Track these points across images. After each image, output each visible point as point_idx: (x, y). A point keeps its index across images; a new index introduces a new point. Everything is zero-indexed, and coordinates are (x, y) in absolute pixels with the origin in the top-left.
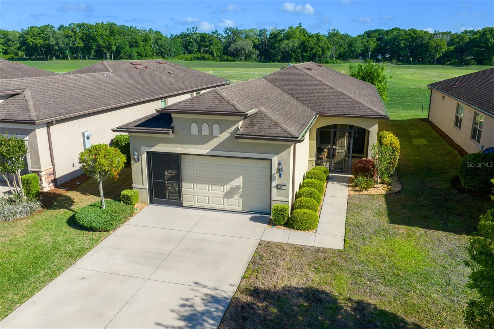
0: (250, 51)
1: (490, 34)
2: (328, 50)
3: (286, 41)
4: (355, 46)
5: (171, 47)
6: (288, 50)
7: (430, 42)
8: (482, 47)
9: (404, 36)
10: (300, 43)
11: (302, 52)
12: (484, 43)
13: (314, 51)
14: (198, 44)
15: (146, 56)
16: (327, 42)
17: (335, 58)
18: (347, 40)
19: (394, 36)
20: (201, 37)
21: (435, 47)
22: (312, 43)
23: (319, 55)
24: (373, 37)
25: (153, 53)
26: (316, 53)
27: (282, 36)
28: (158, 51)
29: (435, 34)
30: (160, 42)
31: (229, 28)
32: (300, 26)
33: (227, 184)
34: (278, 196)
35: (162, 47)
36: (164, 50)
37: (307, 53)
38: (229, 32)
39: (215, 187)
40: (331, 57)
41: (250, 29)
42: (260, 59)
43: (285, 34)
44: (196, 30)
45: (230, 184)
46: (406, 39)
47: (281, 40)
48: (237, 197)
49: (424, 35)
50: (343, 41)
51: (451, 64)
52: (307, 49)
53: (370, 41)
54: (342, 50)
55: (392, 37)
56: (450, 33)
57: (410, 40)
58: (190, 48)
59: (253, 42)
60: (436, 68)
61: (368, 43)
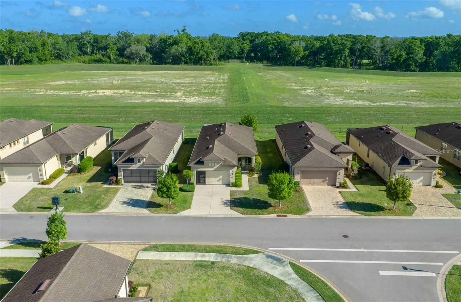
0: (143, 55)
2: (211, 54)
3: (176, 47)
4: (233, 48)
5: (68, 50)
6: (178, 54)
9: (271, 41)
10: (187, 48)
11: (190, 56)
12: (330, 49)
13: (200, 56)
14: (92, 45)
15: (46, 60)
16: (210, 47)
17: (217, 60)
18: (226, 42)
19: (263, 40)
20: (94, 39)
21: (295, 53)
22: (198, 48)
23: (204, 59)
24: (247, 39)
25: (52, 57)
26: (201, 57)
27: (171, 41)
28: (56, 54)
30: (57, 46)
31: (121, 32)
32: (185, 29)
34: (232, 180)
35: (60, 50)
36: (63, 53)
37: (193, 57)
38: (121, 35)
39: (215, 179)
40: (214, 60)
41: (142, 34)
42: (153, 62)
43: (173, 39)
45: (219, 177)
46: (273, 44)
47: (171, 45)
48: (221, 181)
49: (286, 40)
50: (222, 44)
52: (194, 53)
53: (244, 43)
54: (222, 52)
55: (262, 40)
57: (276, 44)
58: (84, 49)
59: (145, 46)
60: (296, 69)
61: (243, 45)
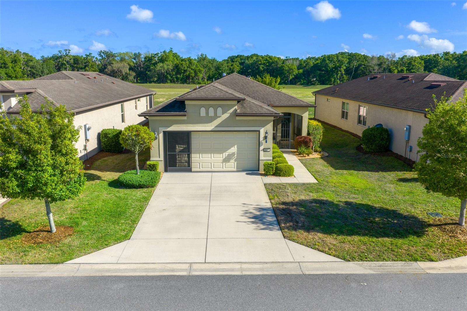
0: (126, 73)
1: (328, 60)
2: (200, 72)
3: (161, 64)
4: (222, 69)
5: (43, 69)
6: (163, 72)
7: (284, 66)
8: (323, 70)
9: (262, 61)
10: (174, 65)
11: (176, 74)
12: (325, 67)
13: (187, 73)
14: (72, 66)
15: (16, 78)
16: (198, 65)
17: (206, 80)
18: (215, 64)
19: (254, 61)
20: (74, 60)
21: (288, 71)
22: (185, 65)
23: (192, 77)
24: (236, 61)
25: (24, 75)
26: (189, 75)
27: (156, 59)
28: (29, 72)
29: (287, 60)
30: (31, 64)
31: (103, 51)
32: (171, 51)
33: (225, 152)
34: (264, 157)
35: (33, 68)
36: (36, 71)
37: (180, 75)
38: (103, 55)
39: (216, 155)
40: (203, 79)
41: (125, 52)
42: (137, 81)
43: (159, 57)
44: (69, 52)
45: (227, 152)
46: (264, 64)
47: (156, 63)
48: (232, 161)
49: (278, 60)
50: (211, 65)
51: (301, 84)
52: (181, 71)
53: (234, 65)
54: (211, 73)
56: (297, 59)
57: (267, 64)
59: (129, 64)
60: (290, 88)
61: (233, 66)
